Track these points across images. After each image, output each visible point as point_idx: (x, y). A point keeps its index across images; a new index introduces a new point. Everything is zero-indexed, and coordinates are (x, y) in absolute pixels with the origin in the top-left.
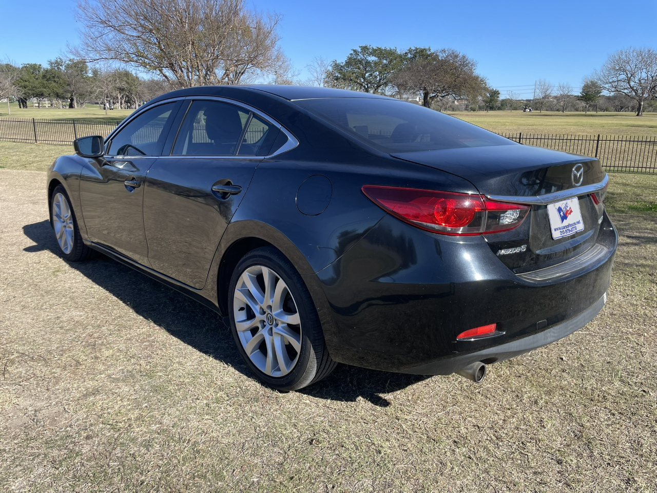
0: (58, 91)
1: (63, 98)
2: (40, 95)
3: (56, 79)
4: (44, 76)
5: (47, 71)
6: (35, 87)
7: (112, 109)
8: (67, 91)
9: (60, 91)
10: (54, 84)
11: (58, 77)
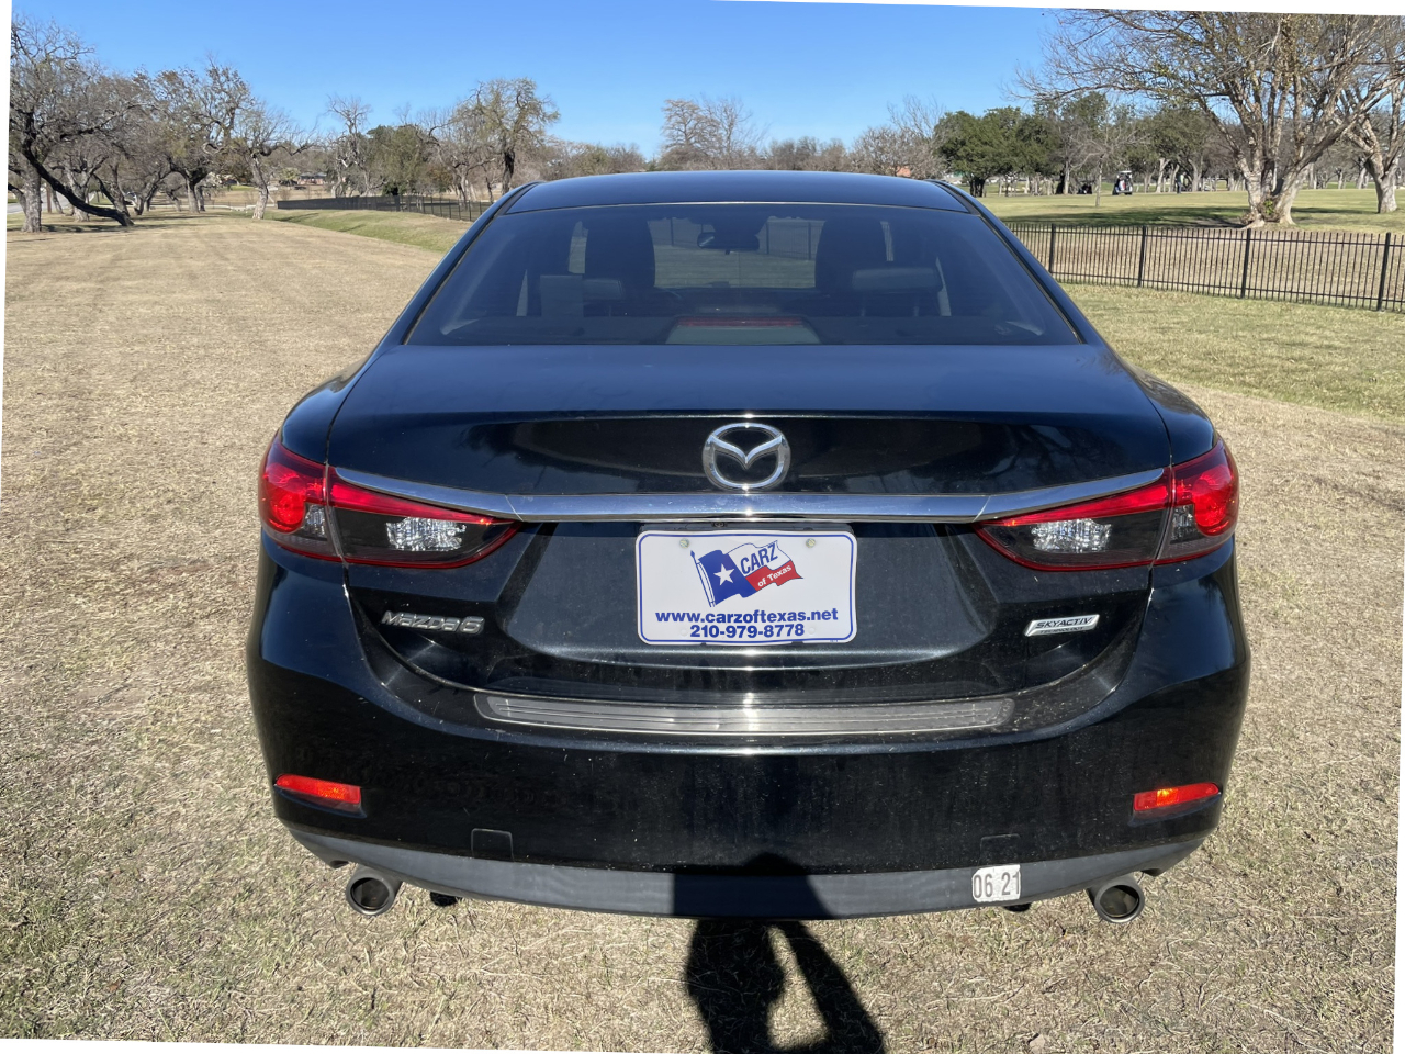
0: (1039, 160)
1: (1047, 174)
2: (1004, 170)
3: (1042, 136)
4: (1021, 131)
5: (1027, 121)
6: (999, 154)
7: (1130, 194)
8: (1056, 160)
9: (1043, 159)
10: (1035, 146)
11: (1046, 132)
